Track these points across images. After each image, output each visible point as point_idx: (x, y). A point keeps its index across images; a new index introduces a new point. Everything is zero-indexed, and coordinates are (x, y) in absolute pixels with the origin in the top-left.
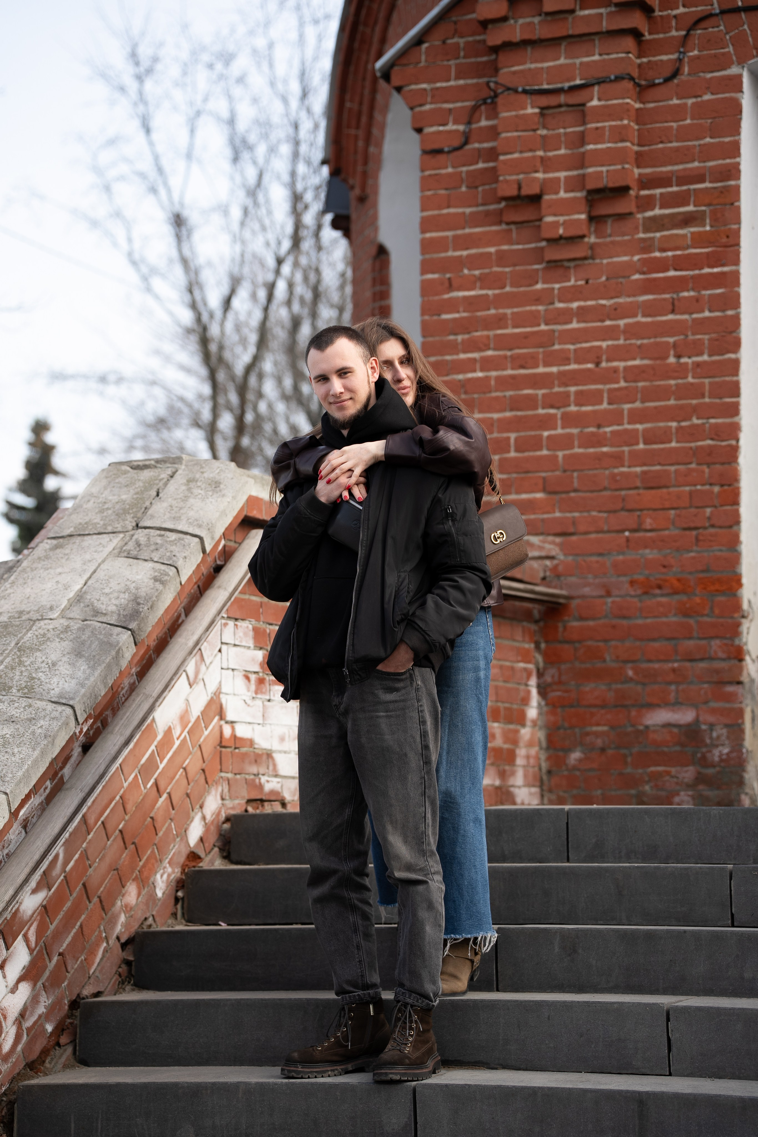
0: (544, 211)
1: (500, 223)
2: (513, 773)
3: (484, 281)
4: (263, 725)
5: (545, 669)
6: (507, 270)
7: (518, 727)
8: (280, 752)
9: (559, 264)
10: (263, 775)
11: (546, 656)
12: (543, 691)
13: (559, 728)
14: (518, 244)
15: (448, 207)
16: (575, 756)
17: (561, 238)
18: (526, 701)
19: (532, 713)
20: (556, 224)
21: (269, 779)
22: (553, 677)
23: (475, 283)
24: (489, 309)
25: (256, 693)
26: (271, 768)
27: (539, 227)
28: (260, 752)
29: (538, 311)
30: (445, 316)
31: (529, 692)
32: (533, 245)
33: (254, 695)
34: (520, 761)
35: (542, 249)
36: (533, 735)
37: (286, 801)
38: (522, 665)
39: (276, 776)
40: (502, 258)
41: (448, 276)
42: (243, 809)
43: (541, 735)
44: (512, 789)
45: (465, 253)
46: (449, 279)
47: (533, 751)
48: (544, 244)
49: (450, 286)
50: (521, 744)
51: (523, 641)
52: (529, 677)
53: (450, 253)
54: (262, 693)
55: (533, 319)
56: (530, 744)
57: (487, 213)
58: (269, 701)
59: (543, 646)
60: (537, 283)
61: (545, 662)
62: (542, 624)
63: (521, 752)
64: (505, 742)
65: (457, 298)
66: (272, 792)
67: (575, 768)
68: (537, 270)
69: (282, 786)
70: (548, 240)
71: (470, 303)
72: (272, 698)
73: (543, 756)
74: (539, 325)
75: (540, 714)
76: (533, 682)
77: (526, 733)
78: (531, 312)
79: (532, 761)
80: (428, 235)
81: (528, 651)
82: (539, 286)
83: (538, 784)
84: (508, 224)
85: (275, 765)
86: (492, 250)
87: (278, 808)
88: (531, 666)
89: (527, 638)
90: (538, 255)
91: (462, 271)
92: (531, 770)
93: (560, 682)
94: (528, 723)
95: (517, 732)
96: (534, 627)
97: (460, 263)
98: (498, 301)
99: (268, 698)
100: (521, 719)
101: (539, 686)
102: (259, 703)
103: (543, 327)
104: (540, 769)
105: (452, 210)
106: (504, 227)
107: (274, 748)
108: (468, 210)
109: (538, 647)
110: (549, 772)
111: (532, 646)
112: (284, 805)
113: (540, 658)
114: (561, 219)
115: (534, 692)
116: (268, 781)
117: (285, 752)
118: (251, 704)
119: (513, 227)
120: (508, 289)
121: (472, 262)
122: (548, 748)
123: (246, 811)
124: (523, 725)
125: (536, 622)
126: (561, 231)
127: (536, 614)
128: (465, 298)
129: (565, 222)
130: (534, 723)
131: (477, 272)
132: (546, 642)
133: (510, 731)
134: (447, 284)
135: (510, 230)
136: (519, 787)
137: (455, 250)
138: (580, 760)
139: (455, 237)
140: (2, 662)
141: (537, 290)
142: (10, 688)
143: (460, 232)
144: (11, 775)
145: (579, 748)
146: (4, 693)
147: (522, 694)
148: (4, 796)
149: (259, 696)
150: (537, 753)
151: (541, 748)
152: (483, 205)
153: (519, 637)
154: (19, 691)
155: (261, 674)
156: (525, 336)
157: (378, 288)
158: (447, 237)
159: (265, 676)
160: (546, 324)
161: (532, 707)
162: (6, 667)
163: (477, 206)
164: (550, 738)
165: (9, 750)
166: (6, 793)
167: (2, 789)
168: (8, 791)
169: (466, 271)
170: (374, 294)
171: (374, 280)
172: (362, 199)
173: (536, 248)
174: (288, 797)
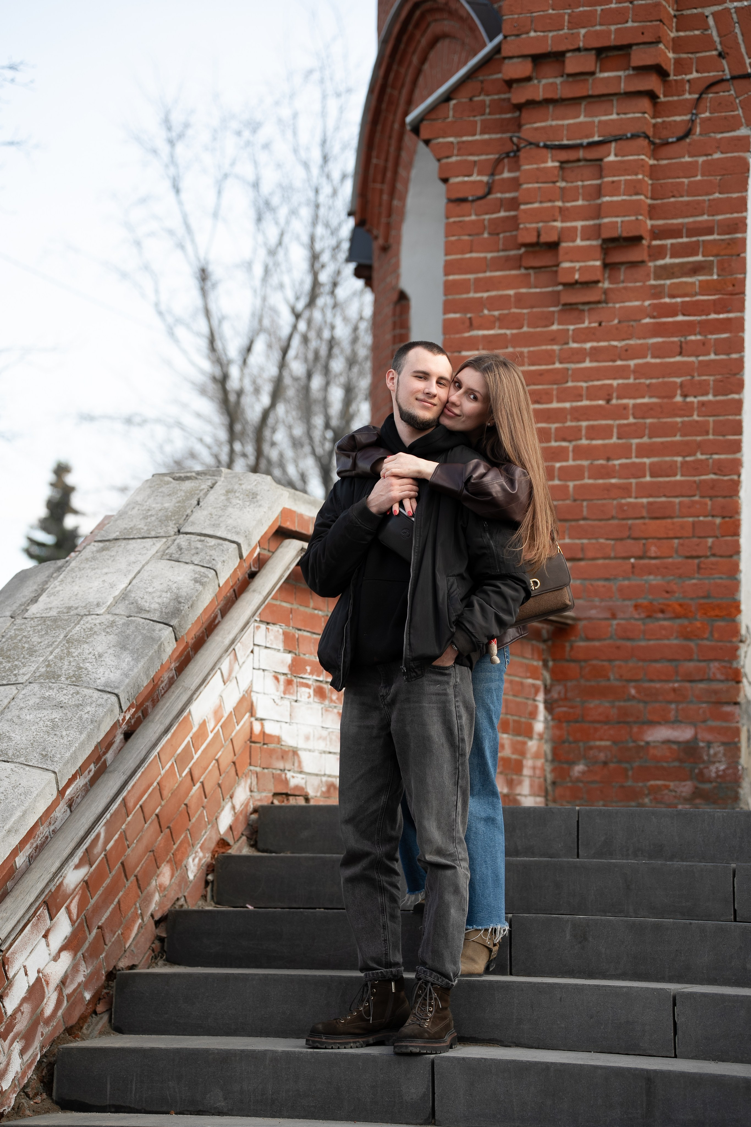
0: (561, 257)
1: (519, 267)
2: (520, 783)
3: (503, 321)
4: (290, 723)
5: (552, 685)
6: (525, 311)
7: (526, 739)
8: (305, 750)
9: (574, 307)
10: (289, 771)
11: (553, 673)
12: (549, 707)
13: (564, 742)
14: (536, 287)
15: (471, 251)
16: (579, 768)
17: (577, 282)
18: (533, 715)
19: (539, 726)
20: (572, 270)
21: (295, 775)
22: (559, 693)
23: (494, 322)
24: (507, 348)
25: (285, 693)
26: (296, 764)
27: (556, 272)
28: (287, 749)
29: (553, 351)
30: (464, 353)
31: (536, 707)
32: (550, 289)
33: (283, 695)
34: (526, 772)
35: (558, 293)
36: (539, 747)
37: (310, 797)
38: (530, 681)
39: (301, 772)
40: (520, 300)
41: (469, 315)
42: (270, 801)
43: (547, 748)
44: (519, 798)
45: (485, 295)
46: (470, 318)
47: (539, 763)
48: (560, 288)
49: (471, 325)
50: (528, 756)
51: (532, 659)
52: (537, 692)
53: (472, 295)
54: (290, 693)
55: (549, 358)
56: (536, 756)
57: (508, 258)
58: (296, 701)
59: (551, 664)
60: (553, 324)
61: (552, 679)
62: (550, 643)
63: (528, 762)
64: (513, 753)
65: (477, 337)
66: (297, 787)
67: (578, 780)
68: (554, 312)
69: (306, 782)
70: (565, 285)
71: (490, 342)
72: (299, 699)
73: (548, 768)
74: (554, 363)
75: (546, 728)
76: (541, 697)
77: (532, 745)
78: (547, 351)
79: (538, 772)
80: (451, 277)
81: (536, 668)
82: (555, 327)
83: (543, 794)
84: (526, 268)
85: (300, 762)
86: (511, 292)
87: (301, 802)
88: (539, 683)
89: (536, 656)
90: (554, 298)
91: (482, 311)
92: (537, 781)
93: (566, 699)
94: (535, 736)
95: (525, 743)
96: (542, 646)
97: (481, 303)
98: (517, 340)
99: (295, 698)
100: (528, 732)
101: (546, 702)
102: (286, 703)
103: (557, 365)
104: (545, 780)
105: (474, 255)
106: (523, 271)
107: (299, 746)
108: (489, 255)
109: (545, 665)
110: (554, 783)
111: (540, 663)
112: (307, 800)
113: (547, 675)
114: (577, 265)
115: (541, 707)
116: (293, 777)
117: (310, 751)
118: (280, 703)
119: (531, 272)
120: (525, 329)
121: (492, 303)
122: (553, 761)
123: (272, 803)
124: (531, 738)
125: (545, 641)
126: (577, 276)
127: (545, 634)
128: (484, 336)
129: (581, 268)
130: (541, 736)
131: (496, 313)
132: (554, 660)
133: (518, 742)
134: (467, 323)
135: (529, 275)
136: (525, 796)
137: (476, 292)
138: (583, 773)
139: (476, 280)
140: (51, 653)
141: (553, 331)
142: (59, 676)
143: (481, 275)
144: (59, 756)
145: (582, 761)
146: (53, 681)
147: (530, 708)
148: (53, 775)
149: (287, 696)
150: (543, 765)
151: (547, 760)
152: (503, 250)
153: (528, 655)
154: (67, 679)
155: (289, 676)
156: (541, 373)
157: (398, 331)
158: (469, 280)
159: (293, 678)
160: (561, 363)
161: (539, 721)
162: (55, 657)
163: (498, 251)
164: (555, 751)
165: (57, 733)
166: (55, 773)
167: (51, 768)
168: (56, 770)
169: (486, 312)
170: (394, 337)
171: (394, 324)
172: (385, 249)
173: (553, 292)
174: (311, 793)
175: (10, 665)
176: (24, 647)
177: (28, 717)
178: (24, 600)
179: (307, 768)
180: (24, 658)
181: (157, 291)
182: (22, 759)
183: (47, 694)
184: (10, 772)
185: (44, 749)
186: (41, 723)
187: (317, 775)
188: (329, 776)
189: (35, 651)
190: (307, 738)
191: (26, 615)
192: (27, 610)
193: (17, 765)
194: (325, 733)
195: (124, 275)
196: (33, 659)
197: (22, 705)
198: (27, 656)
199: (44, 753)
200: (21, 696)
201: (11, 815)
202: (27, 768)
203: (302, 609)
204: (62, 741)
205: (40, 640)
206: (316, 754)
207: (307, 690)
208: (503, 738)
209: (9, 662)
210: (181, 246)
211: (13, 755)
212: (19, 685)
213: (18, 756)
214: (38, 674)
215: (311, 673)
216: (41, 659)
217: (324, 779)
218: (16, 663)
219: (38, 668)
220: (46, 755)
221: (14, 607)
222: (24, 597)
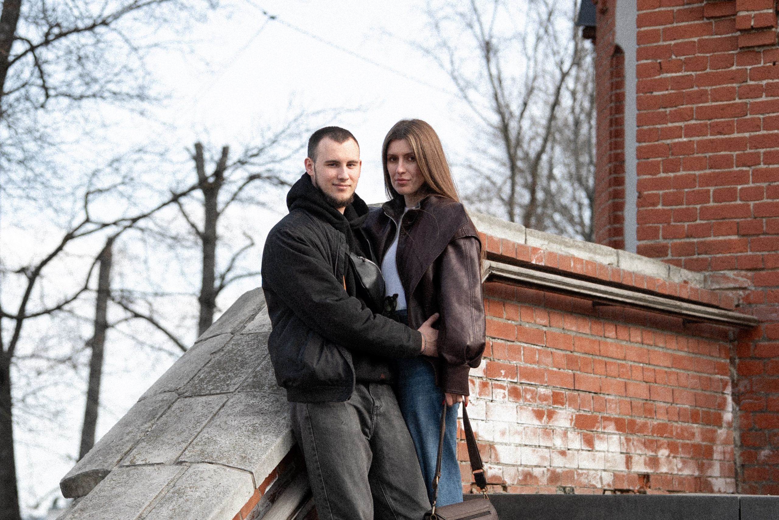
0: (738, 8)
1: (702, 18)
2: (710, 466)
3: (688, 65)
4: (486, 421)
5: (738, 380)
6: (708, 55)
7: (716, 428)
8: (501, 444)
9: (751, 49)
10: (487, 462)
11: (739, 370)
12: (737, 399)
13: (751, 430)
14: (717, 34)
15: (660, 7)
16: (765, 453)
17: (752, 28)
18: (722, 406)
19: (728, 416)
20: (749, 18)
21: (492, 466)
22: (746, 387)
23: (681, 66)
24: (692, 87)
25: (480, 394)
26: (493, 457)
27: (734, 20)
28: (484, 444)
29: (734, 88)
30: (655, 93)
31: (725, 399)
32: (730, 35)
33: (478, 397)
34: (716, 456)
35: (737, 38)
36: (728, 434)
37: (507, 485)
38: (719, 376)
39: (498, 464)
40: (703, 46)
41: (659, 61)
42: (469, 489)
43: (736, 435)
44: (710, 479)
45: (673, 42)
46: (660, 63)
47: (729, 448)
48: (738, 33)
49: (661, 69)
50: (718, 442)
51: (720, 357)
52: (724, 387)
53: (661, 43)
54: (485, 395)
55: (730, 94)
56: (726, 443)
57: (692, 11)
58: (492, 401)
59: (737, 361)
60: (733, 65)
61: (738, 374)
62: (736, 343)
63: (718, 449)
64: (703, 440)
65: (666, 79)
66: (494, 477)
67: (765, 463)
68: (733, 54)
69: (503, 472)
70: (741, 31)
71: (677, 83)
72: (494, 398)
73: (737, 453)
74: (734, 99)
75: (734, 417)
76: (729, 390)
77: (722, 433)
78: (728, 89)
79: (728, 456)
80: (643, 29)
81: (724, 365)
82: (734, 68)
83: (734, 475)
84: (708, 18)
85: (496, 455)
86: (696, 39)
87: (499, 490)
88: (726, 378)
89: (723, 355)
90: (733, 43)
91: (670, 57)
92: (727, 464)
93: (752, 392)
94: (724, 425)
95: (715, 431)
96: (729, 345)
97: (668, 50)
98: (700, 80)
99: (491, 399)
100: (718, 421)
101: (733, 394)
102: (482, 402)
103: (737, 101)
104: (735, 463)
105: (663, 9)
106: (706, 21)
107: (496, 441)
108: (676, 9)
109: (732, 362)
110: (743, 466)
111: (728, 361)
112: (505, 488)
113: (734, 371)
114: (753, 13)
115: (729, 399)
116: (490, 468)
117: (506, 444)
118: (476, 404)
119: (713, 21)
120: (708, 70)
121: (679, 50)
122: (741, 446)
123: (471, 492)
124: (720, 427)
125: (731, 341)
126: (752, 23)
127: (731, 335)
128: (672, 78)
129: (755, 16)
130: (730, 425)
131: (682, 58)
132: (740, 358)
133: (708, 431)
134: (658, 67)
135: (711, 23)
136: (716, 478)
137: (664, 40)
138: (769, 457)
139: (665, 30)
140: (259, 364)
141: (732, 71)
142: (263, 385)
143: (669, 26)
144: (256, 458)
145: (768, 447)
146: (258, 390)
147: (718, 400)
148: (250, 475)
149: (482, 397)
150: (732, 450)
151: (736, 446)
152: (688, 4)
153: (716, 354)
154: (269, 388)
155: (484, 379)
156: (723, 108)
157: (615, 80)
158: (659, 30)
159: (489, 381)
160: (740, 99)
161: (729, 412)
162: (262, 369)
163: (684, 5)
164: (742, 437)
165: (257, 437)
166: (252, 473)
167: (248, 469)
168: (253, 471)
169: (674, 57)
170: (612, 84)
171: (612, 73)
172: (604, 12)
173: (733, 37)
174: (508, 481)
175: (224, 376)
176: (237, 360)
177: (233, 423)
178: (243, 318)
179: (502, 461)
180: (236, 369)
181: (452, 62)
182: (224, 461)
183: (251, 402)
184: (212, 473)
185: (244, 452)
186: (244, 428)
187: (513, 465)
188: (526, 466)
189: (246, 363)
190: (503, 433)
191: (244, 331)
192: (245, 327)
193: (218, 466)
194: (520, 428)
195: (427, 51)
196: (244, 370)
197: (230, 412)
198: (239, 368)
199: (243, 455)
200: (229, 403)
201: (210, 512)
202: (228, 469)
203: (495, 319)
204: (260, 444)
205: (251, 354)
206: (513, 447)
207: (502, 391)
208: (693, 428)
209: (224, 373)
210: (470, 26)
211: (217, 457)
212: (229, 394)
213: (221, 459)
214: (246, 384)
215: (506, 376)
216: (250, 370)
217: (520, 469)
218: (230, 374)
219: (247, 378)
220: (245, 457)
221: (235, 325)
222: (244, 315)
